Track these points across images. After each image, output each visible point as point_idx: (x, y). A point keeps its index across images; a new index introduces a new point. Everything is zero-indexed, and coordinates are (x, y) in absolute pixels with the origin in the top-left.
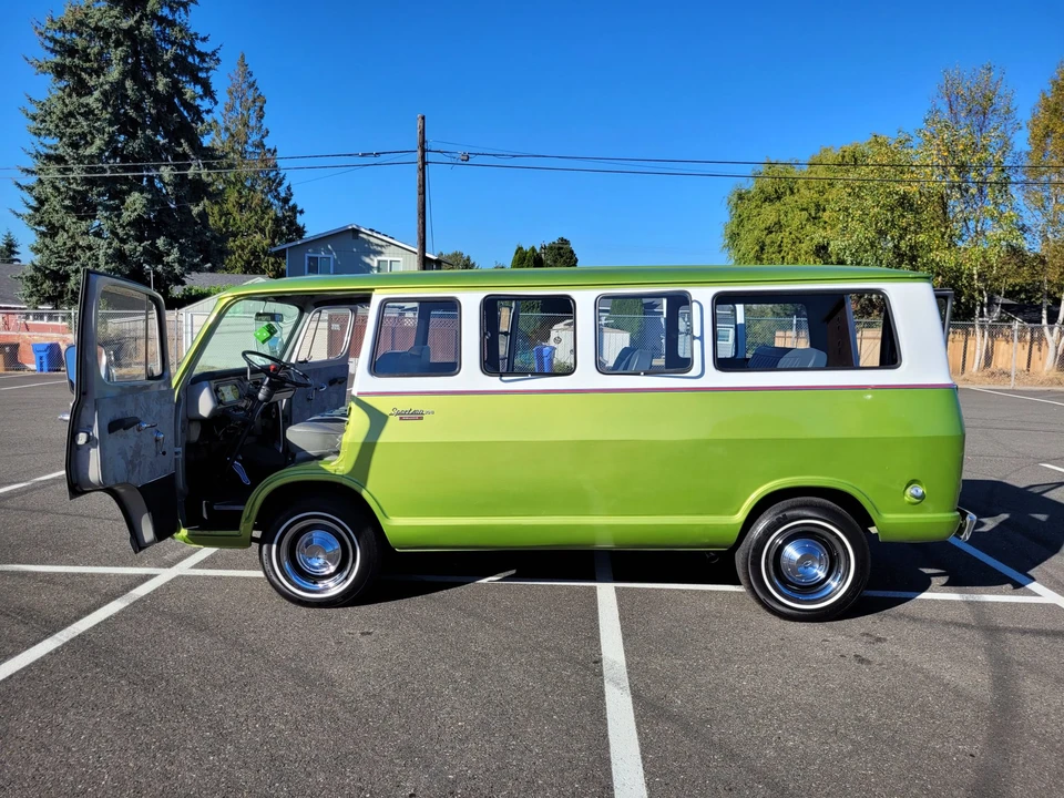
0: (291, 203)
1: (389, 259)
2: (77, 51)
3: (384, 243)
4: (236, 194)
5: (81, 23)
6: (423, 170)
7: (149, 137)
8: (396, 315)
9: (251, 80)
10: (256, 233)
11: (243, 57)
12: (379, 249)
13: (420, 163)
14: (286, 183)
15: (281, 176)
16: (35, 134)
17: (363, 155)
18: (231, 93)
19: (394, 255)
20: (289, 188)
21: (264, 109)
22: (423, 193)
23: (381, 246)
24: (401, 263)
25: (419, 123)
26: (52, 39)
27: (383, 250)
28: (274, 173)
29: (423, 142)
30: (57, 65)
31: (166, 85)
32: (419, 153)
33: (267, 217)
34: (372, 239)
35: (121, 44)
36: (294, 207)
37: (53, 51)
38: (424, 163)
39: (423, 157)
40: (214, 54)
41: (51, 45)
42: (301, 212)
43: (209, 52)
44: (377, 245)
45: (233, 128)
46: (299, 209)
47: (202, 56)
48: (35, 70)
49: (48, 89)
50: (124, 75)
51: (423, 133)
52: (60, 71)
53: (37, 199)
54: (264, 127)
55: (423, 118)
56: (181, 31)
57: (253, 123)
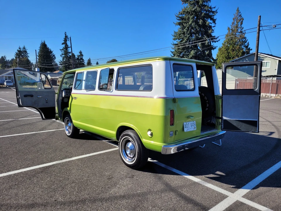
0: (249, 47)
1: (266, 62)
2: (184, 19)
3: (265, 57)
4: (232, 47)
5: (184, 12)
6: (259, 33)
7: (197, 36)
9: (240, 14)
10: (236, 57)
11: (238, 8)
12: (263, 59)
13: (258, 31)
14: (247, 42)
15: (246, 40)
16: (174, 40)
18: (234, 19)
19: (268, 60)
20: (248, 43)
21: (243, 22)
23: (264, 58)
24: (270, 63)
25: (259, 18)
26: (179, 17)
27: (264, 59)
28: (245, 39)
29: (260, 24)
30: (179, 23)
31: (201, 22)
32: (258, 28)
33: (240, 52)
34: (261, 56)
35: (193, 14)
36: (249, 48)
37: (179, 20)
40: (216, 11)
41: (178, 18)
42: (251, 50)
43: (215, 11)
44: (262, 57)
45: (233, 29)
46: (251, 49)
47: (213, 12)
48: (175, 25)
49: (177, 28)
50: (193, 22)
51: (260, 21)
52: (180, 24)
53: (174, 54)
54: (242, 27)
55: (260, 16)
56: (207, 7)
57: (239, 26)
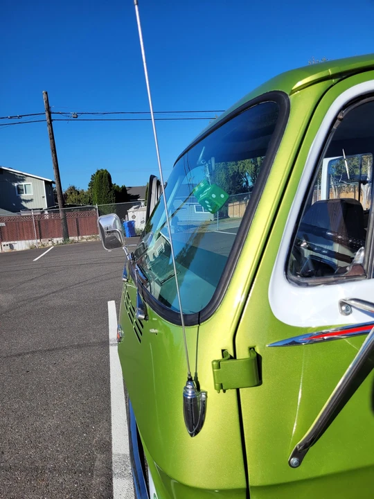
6: (51, 124)
8: (39, 214)
13: (48, 120)
17: (11, 118)
22: (53, 138)
24: (31, 186)
25: (44, 96)
29: (48, 108)
32: (47, 114)
38: (51, 121)
39: (50, 117)
51: (47, 102)
55: (46, 93)
